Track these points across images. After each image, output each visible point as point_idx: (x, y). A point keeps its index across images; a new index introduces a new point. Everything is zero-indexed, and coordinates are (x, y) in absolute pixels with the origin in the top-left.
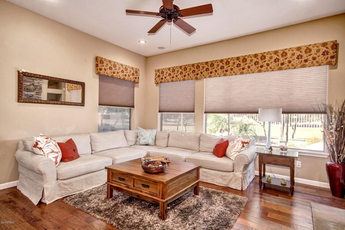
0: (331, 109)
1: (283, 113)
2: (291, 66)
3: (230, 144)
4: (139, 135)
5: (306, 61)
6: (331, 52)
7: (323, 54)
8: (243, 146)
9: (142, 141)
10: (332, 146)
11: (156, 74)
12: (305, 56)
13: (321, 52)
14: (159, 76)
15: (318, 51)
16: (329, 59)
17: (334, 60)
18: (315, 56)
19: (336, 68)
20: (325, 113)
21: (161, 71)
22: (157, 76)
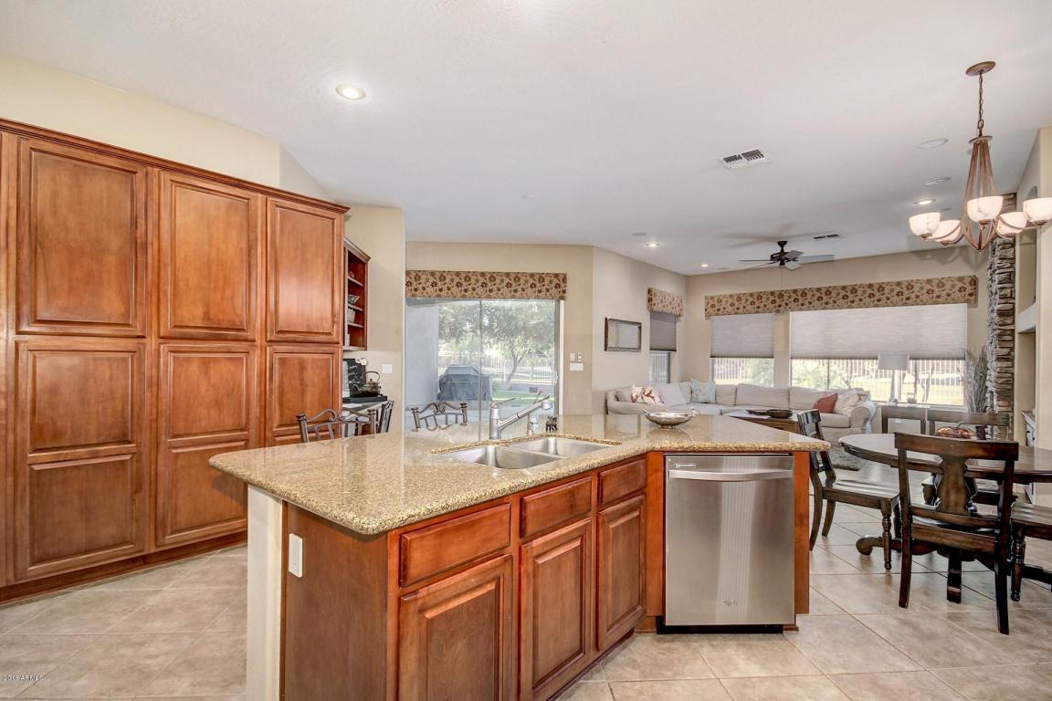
0: (970, 354)
1: (910, 359)
2: (919, 301)
3: (839, 397)
4: (694, 389)
5: (938, 297)
6: (969, 289)
7: (960, 291)
8: (860, 399)
9: (701, 398)
10: (970, 397)
11: (708, 303)
12: (937, 292)
13: (957, 288)
14: (713, 306)
15: (953, 286)
16: (967, 297)
17: (972, 298)
18: (950, 292)
19: (976, 307)
20: (964, 359)
21: (716, 299)
22: (709, 306)
